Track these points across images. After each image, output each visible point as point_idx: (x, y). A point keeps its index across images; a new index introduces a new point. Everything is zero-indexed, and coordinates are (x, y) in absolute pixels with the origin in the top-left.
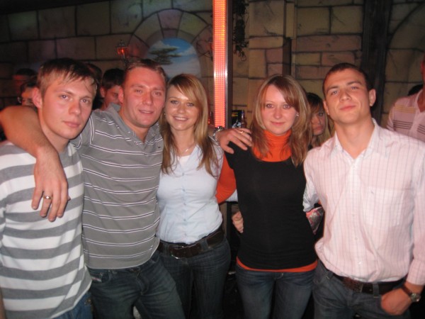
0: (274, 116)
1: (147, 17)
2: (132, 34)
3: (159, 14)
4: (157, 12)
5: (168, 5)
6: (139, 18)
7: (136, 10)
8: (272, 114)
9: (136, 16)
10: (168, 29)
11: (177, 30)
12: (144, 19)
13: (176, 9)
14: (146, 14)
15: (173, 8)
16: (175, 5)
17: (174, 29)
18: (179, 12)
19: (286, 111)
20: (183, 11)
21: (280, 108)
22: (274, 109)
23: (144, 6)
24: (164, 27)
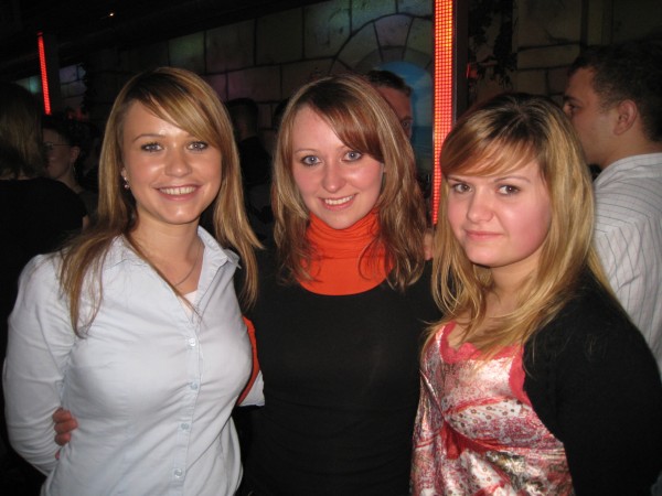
0: (324, 184)
1: (358, 30)
2: (335, 58)
3: (377, 23)
4: (373, 21)
5: (392, 9)
6: (346, 32)
7: (341, 20)
8: (317, 180)
9: (341, 30)
10: (389, 47)
11: (403, 48)
12: (352, 34)
13: (402, 14)
14: (356, 25)
15: (397, 13)
16: (402, 8)
17: (399, 47)
18: (408, 19)
19: (353, 166)
20: (413, 17)
21: (336, 162)
22: (320, 167)
23: (354, 12)
24: (383, 43)
